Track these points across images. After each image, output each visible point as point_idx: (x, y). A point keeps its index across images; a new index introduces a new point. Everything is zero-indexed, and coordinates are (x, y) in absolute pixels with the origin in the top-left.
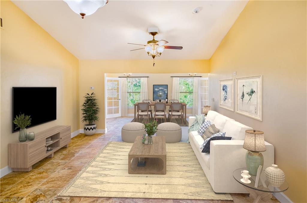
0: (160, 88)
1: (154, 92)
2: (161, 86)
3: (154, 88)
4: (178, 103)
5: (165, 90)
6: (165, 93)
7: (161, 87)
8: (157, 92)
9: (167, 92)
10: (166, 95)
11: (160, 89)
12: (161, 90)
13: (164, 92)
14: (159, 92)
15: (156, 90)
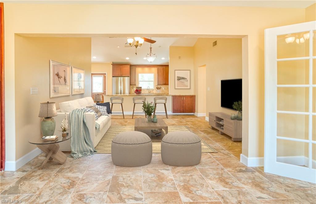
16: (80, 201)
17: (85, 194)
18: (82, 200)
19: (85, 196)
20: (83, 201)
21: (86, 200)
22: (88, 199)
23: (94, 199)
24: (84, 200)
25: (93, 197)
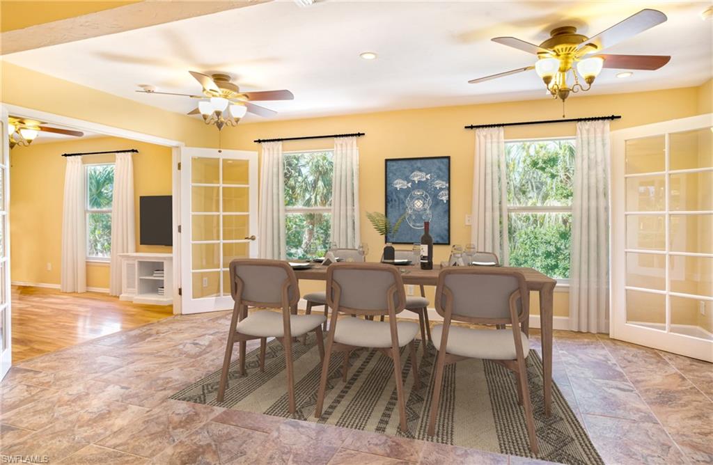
0: (417, 177)
1: (391, 198)
2: (419, 164)
3: (390, 175)
4: (498, 272)
5: (440, 184)
6: (436, 203)
7: (420, 170)
8: (402, 196)
9: (445, 199)
10: (440, 209)
11: (416, 179)
12: (421, 185)
13: (435, 194)
14: (412, 198)
15: (399, 184)
16: (397, 441)
17: (389, 456)
18: (394, 444)
19: (388, 451)
20: (393, 442)
21: (385, 443)
22: (383, 443)
23: (371, 442)
24: (390, 443)
25: (372, 446)
